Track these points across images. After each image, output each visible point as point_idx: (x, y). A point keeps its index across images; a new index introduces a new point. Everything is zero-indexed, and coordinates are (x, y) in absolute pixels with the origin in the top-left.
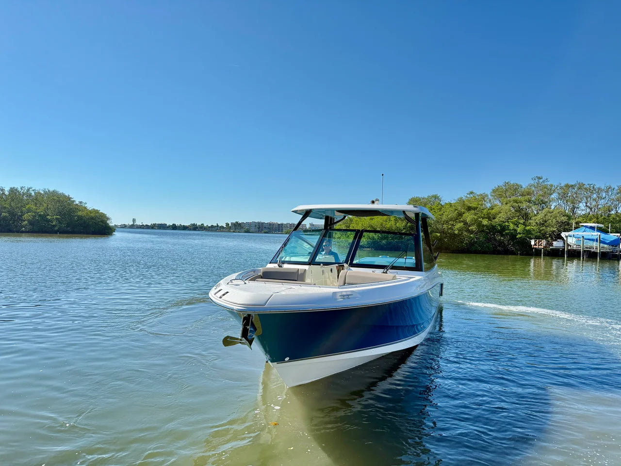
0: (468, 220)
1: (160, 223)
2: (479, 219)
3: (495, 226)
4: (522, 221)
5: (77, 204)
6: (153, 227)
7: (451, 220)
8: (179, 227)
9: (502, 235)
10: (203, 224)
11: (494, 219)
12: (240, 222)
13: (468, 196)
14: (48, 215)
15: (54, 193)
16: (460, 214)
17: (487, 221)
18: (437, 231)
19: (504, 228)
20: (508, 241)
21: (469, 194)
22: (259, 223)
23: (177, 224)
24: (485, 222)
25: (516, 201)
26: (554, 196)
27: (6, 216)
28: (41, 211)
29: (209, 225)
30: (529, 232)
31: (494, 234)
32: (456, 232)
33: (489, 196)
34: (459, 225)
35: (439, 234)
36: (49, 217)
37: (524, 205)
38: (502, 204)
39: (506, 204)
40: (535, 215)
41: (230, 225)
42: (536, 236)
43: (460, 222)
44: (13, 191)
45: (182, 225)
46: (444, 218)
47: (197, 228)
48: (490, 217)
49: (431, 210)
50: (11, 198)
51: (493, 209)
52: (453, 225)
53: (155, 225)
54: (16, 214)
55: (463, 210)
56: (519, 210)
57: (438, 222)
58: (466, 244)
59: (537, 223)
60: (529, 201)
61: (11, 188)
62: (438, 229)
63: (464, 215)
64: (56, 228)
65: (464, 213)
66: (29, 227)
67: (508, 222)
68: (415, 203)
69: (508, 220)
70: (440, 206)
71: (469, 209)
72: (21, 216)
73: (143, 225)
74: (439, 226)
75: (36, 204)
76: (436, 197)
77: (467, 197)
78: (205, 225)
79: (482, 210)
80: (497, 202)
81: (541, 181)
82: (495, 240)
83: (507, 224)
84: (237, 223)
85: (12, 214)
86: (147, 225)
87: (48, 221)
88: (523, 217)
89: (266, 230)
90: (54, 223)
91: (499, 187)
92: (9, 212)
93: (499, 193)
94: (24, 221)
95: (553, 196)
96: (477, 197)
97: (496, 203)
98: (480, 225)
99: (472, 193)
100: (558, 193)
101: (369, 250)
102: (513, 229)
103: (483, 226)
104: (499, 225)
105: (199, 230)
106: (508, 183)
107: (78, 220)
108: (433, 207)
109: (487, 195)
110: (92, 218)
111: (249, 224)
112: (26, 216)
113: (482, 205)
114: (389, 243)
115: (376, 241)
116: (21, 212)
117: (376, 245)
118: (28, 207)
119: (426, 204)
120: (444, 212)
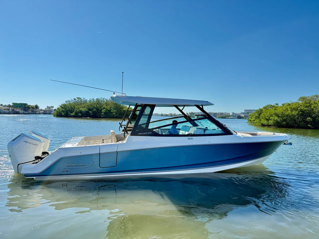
1: (156, 113)
8: (164, 115)
10: (175, 114)
12: (194, 112)
14: (111, 110)
23: (163, 113)
27: (95, 111)
28: (108, 108)
29: (178, 114)
44: (98, 100)
47: (172, 115)
54: (99, 110)
61: (97, 98)
64: (115, 116)
66: (104, 115)
75: (107, 105)
76: (317, 96)
78: (176, 114)
85: (97, 109)
87: (112, 113)
90: (114, 114)
92: (96, 109)
94: (102, 113)
107: (123, 112)
108: (316, 102)
111: (198, 113)
112: (103, 111)
114: (288, 124)
115: (279, 122)
116: (101, 109)
117: (279, 125)
118: (103, 106)
119: (311, 101)
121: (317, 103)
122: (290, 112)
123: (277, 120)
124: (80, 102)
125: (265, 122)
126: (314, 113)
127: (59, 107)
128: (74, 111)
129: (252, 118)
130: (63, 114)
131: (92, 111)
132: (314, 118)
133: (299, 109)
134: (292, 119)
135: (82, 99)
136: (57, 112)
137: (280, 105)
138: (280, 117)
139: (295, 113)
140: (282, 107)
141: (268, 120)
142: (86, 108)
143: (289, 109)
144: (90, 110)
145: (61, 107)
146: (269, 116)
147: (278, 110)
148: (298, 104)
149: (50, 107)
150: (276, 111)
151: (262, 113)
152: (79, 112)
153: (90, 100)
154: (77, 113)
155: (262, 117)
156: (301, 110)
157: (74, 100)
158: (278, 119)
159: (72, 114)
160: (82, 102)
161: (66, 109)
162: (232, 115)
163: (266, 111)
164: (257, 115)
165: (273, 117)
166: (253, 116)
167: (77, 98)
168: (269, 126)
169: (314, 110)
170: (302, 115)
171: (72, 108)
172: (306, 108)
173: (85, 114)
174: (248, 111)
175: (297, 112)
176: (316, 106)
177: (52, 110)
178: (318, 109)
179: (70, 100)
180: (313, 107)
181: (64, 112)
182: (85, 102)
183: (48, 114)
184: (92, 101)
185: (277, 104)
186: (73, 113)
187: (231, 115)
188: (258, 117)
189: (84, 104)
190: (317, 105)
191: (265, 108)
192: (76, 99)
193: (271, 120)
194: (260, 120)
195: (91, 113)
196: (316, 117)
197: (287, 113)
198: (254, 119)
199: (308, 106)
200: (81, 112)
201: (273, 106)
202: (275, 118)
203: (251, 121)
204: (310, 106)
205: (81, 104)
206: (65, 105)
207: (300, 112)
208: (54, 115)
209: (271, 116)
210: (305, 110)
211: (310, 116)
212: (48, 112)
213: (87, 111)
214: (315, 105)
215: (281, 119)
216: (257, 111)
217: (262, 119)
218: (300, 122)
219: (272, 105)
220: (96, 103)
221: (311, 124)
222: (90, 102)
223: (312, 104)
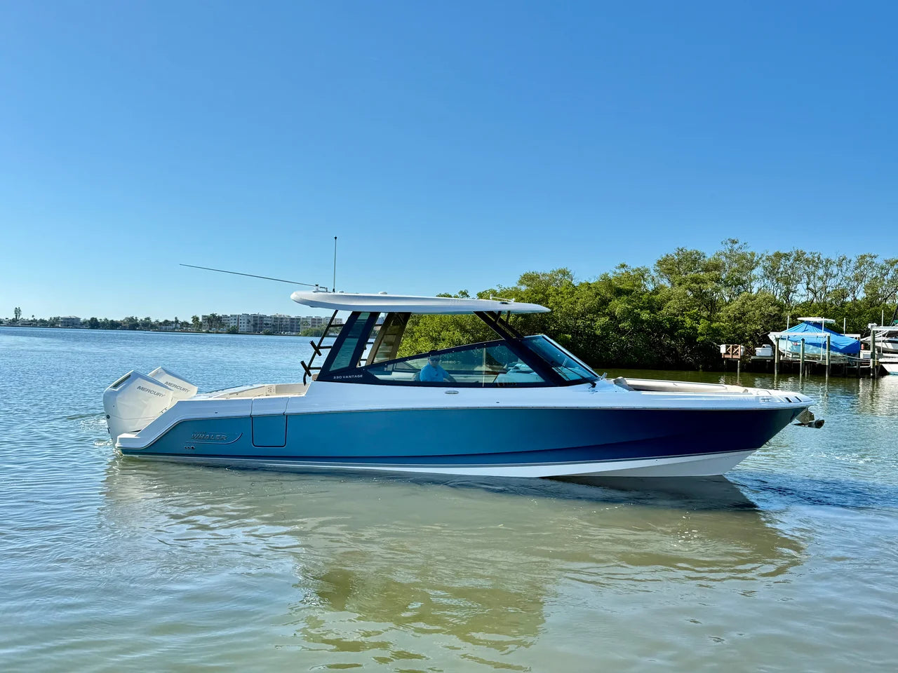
0: (618, 311)
1: (67, 316)
2: (636, 311)
3: (661, 322)
4: (705, 314)
6: (53, 323)
7: (589, 311)
8: (103, 323)
9: (673, 338)
11: (660, 309)
12: (220, 314)
13: (618, 271)
16: (605, 302)
17: (649, 314)
18: (568, 329)
19: (675, 326)
20: (684, 347)
21: (619, 268)
22: (255, 317)
23: (100, 317)
24: (645, 316)
25: (695, 280)
26: (758, 271)
30: (716, 332)
31: (659, 336)
32: (598, 332)
33: (652, 272)
34: (603, 321)
35: (570, 336)
37: (709, 287)
38: (673, 284)
39: (680, 284)
40: (727, 304)
41: (200, 320)
42: (729, 338)
43: (604, 315)
45: (110, 319)
46: (579, 308)
47: (137, 325)
48: (653, 307)
49: (557, 294)
51: (657, 293)
52: (592, 320)
53: (57, 319)
55: (609, 295)
56: (700, 295)
57: (568, 315)
58: (615, 352)
59: (729, 317)
60: (718, 280)
62: (566, 325)
63: (611, 304)
65: (610, 301)
67: (682, 315)
68: (529, 283)
69: (682, 311)
70: (571, 288)
71: (619, 293)
73: (35, 321)
74: (571, 322)
76: (564, 273)
77: (615, 273)
78: (153, 320)
79: (642, 294)
80: (665, 282)
81: (736, 246)
82: (661, 344)
83: (680, 318)
84: (214, 315)
86: (42, 321)
88: (707, 307)
89: (268, 330)
91: (667, 256)
93: (669, 267)
95: (754, 272)
96: (632, 274)
97: (662, 283)
98: (636, 320)
99: (623, 266)
100: (764, 267)
101: (452, 364)
102: (690, 328)
103: (642, 322)
104: (668, 320)
105: (141, 330)
106: (682, 250)
108: (560, 289)
109: (647, 271)
111: (237, 318)
113: (639, 286)
119: (548, 285)
120: (578, 298)
121: (561, 293)
123: (460, 341)
126: (554, 320)
138: (467, 331)
141: (435, 340)
146: (439, 329)
148: (517, 295)
151: (421, 321)
155: (421, 333)
158: (461, 338)
165: (450, 331)
176: (560, 300)
178: (564, 310)
180: (552, 304)
185: (464, 294)
190: (562, 297)
193: (444, 340)
196: (559, 331)
202: (454, 333)
204: (547, 300)
207: (520, 319)
209: (443, 328)
214: (557, 297)
217: (422, 339)
223: (549, 294)
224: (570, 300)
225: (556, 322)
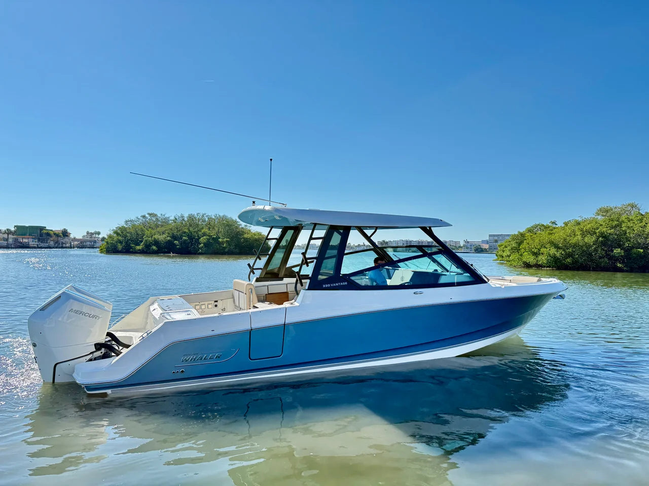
5: (243, 228)
12: (387, 240)
14: (219, 238)
15: (224, 218)
18: (639, 246)
22: (407, 241)
27: (186, 240)
28: (213, 234)
35: (642, 250)
36: (220, 240)
44: (191, 217)
50: (189, 223)
54: (194, 238)
57: (639, 235)
61: (189, 215)
62: (639, 244)
64: (226, 250)
66: (204, 249)
68: (604, 214)
70: (640, 217)
72: (198, 239)
74: (641, 241)
75: (209, 228)
76: (633, 206)
85: (191, 237)
87: (219, 243)
90: (225, 245)
92: (188, 235)
94: (200, 244)
107: (244, 242)
108: (631, 218)
110: (256, 240)
111: (396, 242)
112: (203, 239)
114: (575, 262)
115: (558, 259)
116: (198, 236)
117: (559, 264)
118: (203, 231)
119: (620, 215)
120: (646, 224)
121: (632, 220)
122: (579, 237)
123: (555, 255)
124: (155, 222)
125: (531, 259)
126: (628, 240)
127: (112, 233)
128: (142, 241)
129: (503, 251)
130: (120, 247)
131: (179, 241)
132: (628, 251)
133: (597, 231)
134: (583, 251)
135: (159, 215)
136: (107, 242)
137: (560, 224)
138: (559, 248)
139: (590, 240)
140: (563, 228)
141: (536, 254)
142: (167, 234)
143: (579, 233)
144: (174, 237)
145: (116, 232)
146: (539, 247)
147: (557, 235)
148: (596, 223)
149: (92, 234)
150: (553, 237)
151: (525, 241)
152: (151, 243)
153: (176, 219)
154: (148, 246)
155: (525, 249)
156: (602, 235)
157: (141, 218)
158: (556, 253)
159: (138, 248)
160: (159, 223)
161: (125, 236)
162: (464, 246)
163: (531, 236)
164: (513, 246)
165: (547, 248)
166: (506, 247)
167: (149, 214)
168: (538, 266)
169: (628, 235)
170: (603, 244)
171: (137, 234)
172: (612, 230)
173: (165, 248)
174: (496, 238)
175: (594, 239)
176: (632, 225)
177: (96, 239)
178: (636, 231)
179: (133, 218)
180: (625, 228)
181: (121, 242)
182: (166, 222)
183: (89, 248)
184: (179, 221)
185: (554, 223)
186: (139, 245)
187: (462, 245)
188: (516, 250)
189: (162, 226)
190: (634, 223)
191: (530, 231)
192: (147, 216)
193: (542, 254)
194: (521, 255)
195: (178, 245)
196: (633, 247)
197: (574, 240)
198: (509, 254)
199: (616, 226)
200: (156, 243)
201: (546, 227)
202: (550, 250)
203: (503, 257)
204: (620, 225)
205: (157, 226)
206: (123, 229)
207: (600, 239)
208: (102, 249)
209: (541, 246)
210: (609, 234)
211: (619, 246)
212: (88, 243)
213: (168, 240)
214: (629, 223)
215: (563, 252)
216: (514, 237)
217: (526, 253)
218: (600, 258)
219: (543, 225)
220: (188, 223)
221: (623, 263)
222: (176, 222)
223: (623, 221)
224: (640, 225)
225: (630, 241)
